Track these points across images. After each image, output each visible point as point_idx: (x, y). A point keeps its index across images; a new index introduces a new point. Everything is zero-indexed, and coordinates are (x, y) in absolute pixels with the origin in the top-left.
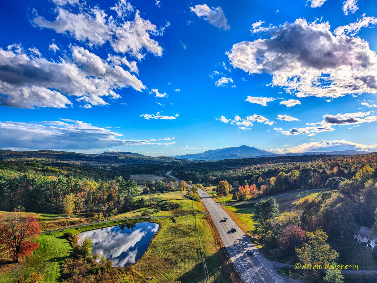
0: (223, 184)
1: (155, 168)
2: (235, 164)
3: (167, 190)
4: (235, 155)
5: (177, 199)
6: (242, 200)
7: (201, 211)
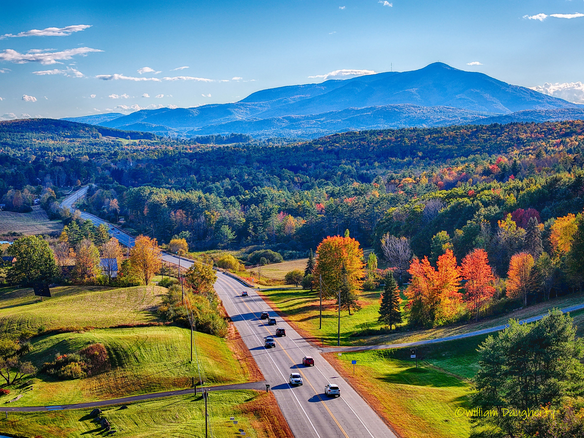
0: (338, 250)
1: (4, 176)
3: (68, 281)
4: (397, 109)
5: (116, 327)
6: (423, 326)
7: (230, 380)
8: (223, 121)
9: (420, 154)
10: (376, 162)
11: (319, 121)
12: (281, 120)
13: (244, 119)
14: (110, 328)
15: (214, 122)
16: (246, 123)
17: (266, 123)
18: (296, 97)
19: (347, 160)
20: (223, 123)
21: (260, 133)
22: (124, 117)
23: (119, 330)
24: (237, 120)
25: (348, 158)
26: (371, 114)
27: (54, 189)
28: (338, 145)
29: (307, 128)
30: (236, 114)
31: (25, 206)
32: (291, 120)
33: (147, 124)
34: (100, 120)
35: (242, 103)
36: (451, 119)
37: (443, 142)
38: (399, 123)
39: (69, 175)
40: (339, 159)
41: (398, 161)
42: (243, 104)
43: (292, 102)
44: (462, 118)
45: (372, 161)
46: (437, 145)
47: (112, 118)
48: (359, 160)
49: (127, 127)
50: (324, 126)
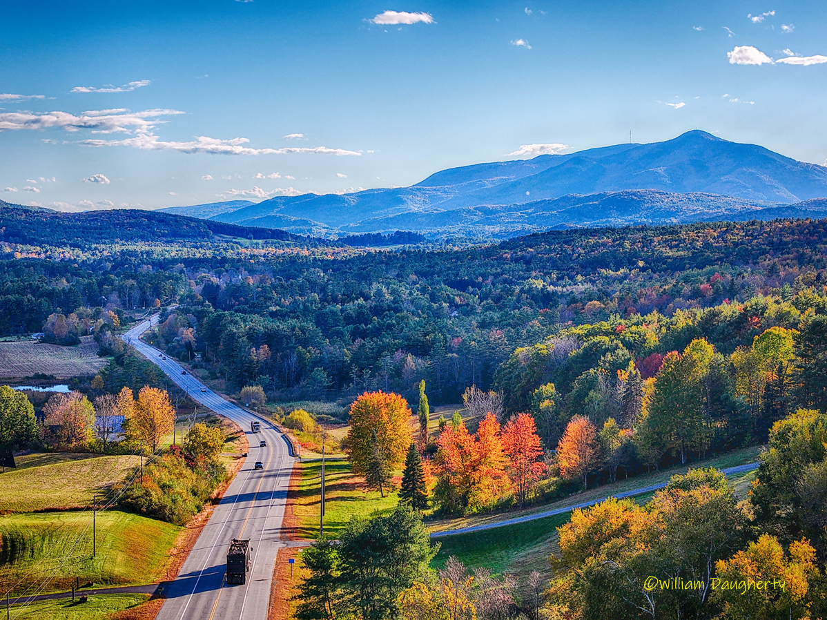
0: (377, 410)
1: (50, 295)
2: (607, 266)
3: (48, 447)
4: (636, 196)
5: (42, 511)
6: (450, 513)
7: (129, 582)
8: (391, 212)
9: (641, 264)
10: (579, 276)
11: (525, 213)
12: (473, 212)
13: (421, 210)
14: (34, 512)
15: (379, 215)
16: (423, 216)
17: (452, 216)
18: (495, 178)
19: (539, 272)
20: (391, 216)
21: (441, 231)
22: (251, 206)
23: (42, 516)
24: (411, 211)
25: (542, 270)
26: (599, 204)
27: (118, 312)
28: (531, 250)
29: (508, 223)
30: (410, 203)
31: (70, 337)
32: (486, 212)
33: (284, 217)
34: (220, 210)
35: (419, 187)
36: (711, 211)
37: (677, 246)
38: (638, 216)
39: (145, 293)
40: (528, 270)
41: (609, 274)
42: (420, 189)
43: (490, 186)
44: (726, 210)
45: (574, 273)
46: (668, 251)
47: (237, 208)
48: (555, 272)
49: (255, 220)
50: (531, 220)
